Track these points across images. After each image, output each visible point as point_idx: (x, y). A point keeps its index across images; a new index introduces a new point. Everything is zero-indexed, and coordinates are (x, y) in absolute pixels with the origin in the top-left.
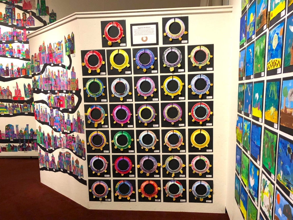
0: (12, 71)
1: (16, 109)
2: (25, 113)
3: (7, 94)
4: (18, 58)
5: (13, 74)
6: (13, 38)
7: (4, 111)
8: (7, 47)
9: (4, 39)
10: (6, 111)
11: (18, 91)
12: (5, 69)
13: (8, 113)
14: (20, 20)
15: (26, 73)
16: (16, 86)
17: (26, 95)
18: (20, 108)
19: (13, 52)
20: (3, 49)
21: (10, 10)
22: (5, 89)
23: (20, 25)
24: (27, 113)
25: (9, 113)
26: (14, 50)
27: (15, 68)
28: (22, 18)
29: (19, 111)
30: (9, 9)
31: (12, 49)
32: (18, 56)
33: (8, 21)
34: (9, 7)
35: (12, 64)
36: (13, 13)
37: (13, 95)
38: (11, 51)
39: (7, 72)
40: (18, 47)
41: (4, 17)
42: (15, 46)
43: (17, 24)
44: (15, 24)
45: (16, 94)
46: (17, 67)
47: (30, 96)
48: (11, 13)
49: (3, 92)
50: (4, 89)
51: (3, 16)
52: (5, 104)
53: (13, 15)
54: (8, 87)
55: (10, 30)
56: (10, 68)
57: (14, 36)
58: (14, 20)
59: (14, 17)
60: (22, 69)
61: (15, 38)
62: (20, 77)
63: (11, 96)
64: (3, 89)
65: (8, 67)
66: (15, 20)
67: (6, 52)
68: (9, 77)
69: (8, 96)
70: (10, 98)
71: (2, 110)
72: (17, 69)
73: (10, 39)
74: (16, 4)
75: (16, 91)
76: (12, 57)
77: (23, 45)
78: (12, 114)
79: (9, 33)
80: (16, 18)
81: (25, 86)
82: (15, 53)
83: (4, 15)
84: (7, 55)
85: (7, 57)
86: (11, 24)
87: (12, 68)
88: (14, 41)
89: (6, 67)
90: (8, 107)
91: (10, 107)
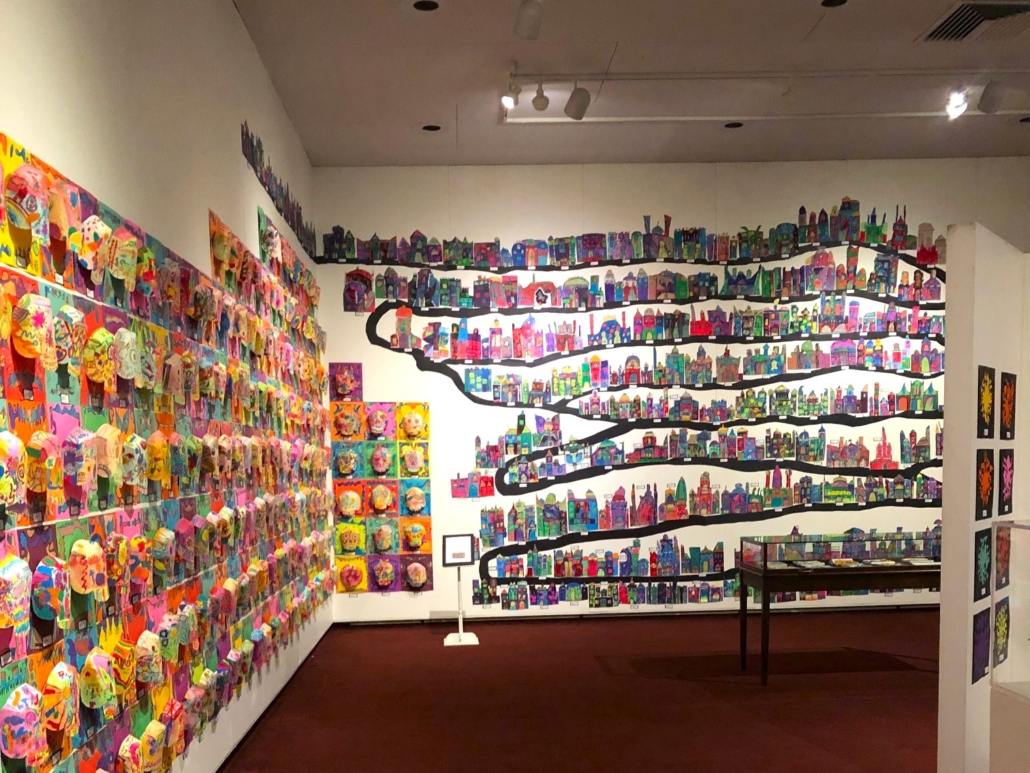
0: (876, 401)
1: (875, 490)
2: (898, 501)
3: (858, 455)
4: (893, 371)
5: (876, 407)
6: (885, 326)
7: (843, 496)
8: (870, 347)
9: (865, 328)
10: (849, 497)
11: (884, 449)
12: (859, 398)
13: (853, 501)
14: (907, 286)
15: (908, 406)
16: (880, 435)
17: (903, 457)
18: (887, 487)
19: (881, 358)
20: (859, 351)
21: (886, 265)
22: (854, 442)
23: (905, 298)
24: (902, 500)
25: (858, 500)
26: (886, 353)
27: (883, 396)
28: (911, 281)
29: (882, 495)
30: (883, 262)
31: (881, 351)
32: (892, 368)
33: (879, 286)
34: (885, 258)
35: (877, 386)
36: (893, 270)
37: (873, 457)
38: (878, 356)
39: (862, 404)
40: (896, 346)
41: (870, 280)
42: (889, 344)
43: (900, 295)
44: (895, 294)
45: (879, 454)
46: (888, 393)
47: (913, 459)
48: (888, 271)
49: (847, 451)
50: (851, 444)
51: (868, 278)
52: (849, 479)
53: (892, 275)
54: (861, 439)
55: (881, 308)
56: (871, 394)
57: (889, 323)
58: (892, 287)
59: (892, 280)
60: (899, 397)
61: (892, 326)
62: (894, 416)
63: (867, 460)
64: (849, 443)
65: (866, 393)
66: (895, 286)
67: (866, 358)
68: (867, 415)
69: (859, 461)
70: (863, 464)
71: (841, 493)
72: (889, 397)
73: (877, 329)
74: (900, 252)
75: (879, 447)
76: (880, 369)
77: (908, 342)
78: (864, 504)
79: (879, 315)
80: (898, 283)
81: (902, 436)
82: (887, 358)
83: (871, 274)
84: (866, 365)
85: (866, 369)
86: (884, 295)
87: (877, 394)
88: (888, 332)
89: (862, 393)
90: (856, 486)
91: (860, 486)
